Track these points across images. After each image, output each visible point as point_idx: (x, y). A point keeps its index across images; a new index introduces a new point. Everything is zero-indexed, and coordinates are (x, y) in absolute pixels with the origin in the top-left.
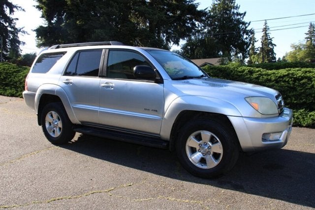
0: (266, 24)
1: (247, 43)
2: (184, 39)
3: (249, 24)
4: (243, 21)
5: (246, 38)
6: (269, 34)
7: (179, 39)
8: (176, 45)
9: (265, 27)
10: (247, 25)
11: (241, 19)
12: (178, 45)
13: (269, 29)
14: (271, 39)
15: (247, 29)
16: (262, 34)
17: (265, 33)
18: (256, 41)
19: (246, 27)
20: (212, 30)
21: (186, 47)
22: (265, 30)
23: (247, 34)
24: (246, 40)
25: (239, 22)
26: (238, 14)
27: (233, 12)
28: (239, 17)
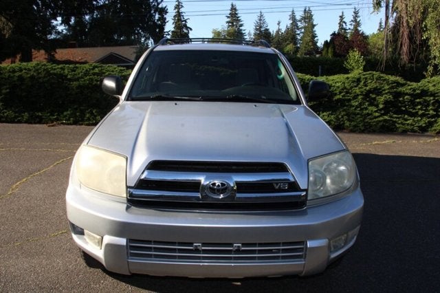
6: (183, 14)
9: (177, 3)
13: (182, 6)
14: (185, 21)
16: (174, 12)
17: (178, 12)
22: (178, 7)
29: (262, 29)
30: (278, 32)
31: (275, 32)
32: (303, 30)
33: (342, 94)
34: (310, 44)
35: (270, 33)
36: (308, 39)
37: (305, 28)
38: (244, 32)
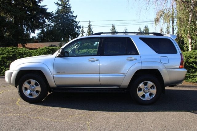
0: (90, 23)
1: (78, 33)
2: (38, 30)
3: (79, 23)
4: (75, 20)
5: (77, 31)
6: (92, 29)
7: (35, 29)
8: (33, 33)
9: (89, 24)
10: (77, 23)
11: (74, 19)
12: (34, 33)
13: (91, 26)
14: (92, 32)
15: (78, 25)
16: (88, 29)
17: (89, 28)
18: (84, 33)
19: (77, 24)
20: (57, 25)
21: (40, 34)
22: (90, 26)
23: (78, 28)
24: (77, 32)
25: (73, 21)
26: (73, 16)
27: (70, 15)
28: (73, 18)
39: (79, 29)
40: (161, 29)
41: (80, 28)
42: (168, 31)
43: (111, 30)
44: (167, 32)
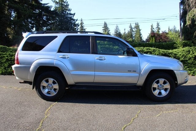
0: (82, 20)
3: (77, 20)
9: (81, 22)
11: (73, 17)
13: (83, 23)
14: (85, 30)
15: (76, 23)
19: (75, 22)
25: (71, 19)
26: (71, 14)
27: (68, 13)
28: (71, 16)
29: (118, 32)
30: (124, 33)
31: (123, 33)
32: (135, 32)
33: (183, 58)
34: (139, 38)
35: (121, 34)
36: (138, 36)
37: (136, 31)
38: (110, 34)
39: (77, 27)
40: (152, 26)
41: (79, 26)
42: (158, 27)
43: (103, 27)
44: (157, 29)
